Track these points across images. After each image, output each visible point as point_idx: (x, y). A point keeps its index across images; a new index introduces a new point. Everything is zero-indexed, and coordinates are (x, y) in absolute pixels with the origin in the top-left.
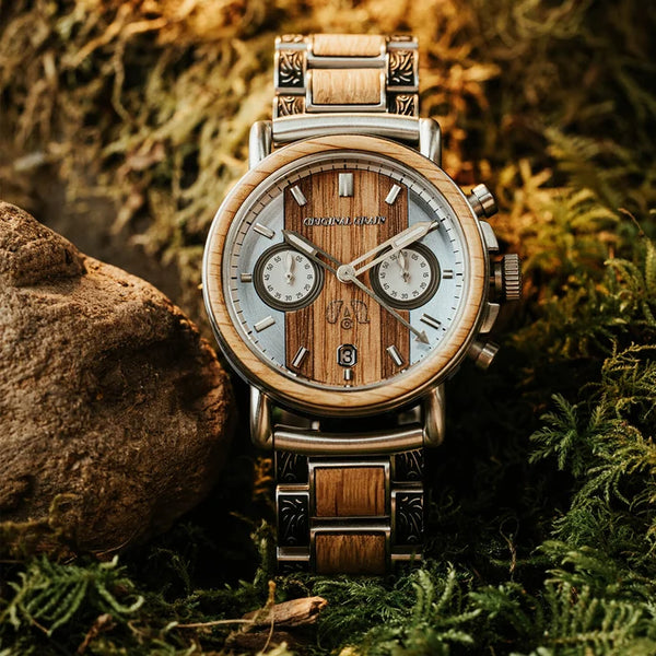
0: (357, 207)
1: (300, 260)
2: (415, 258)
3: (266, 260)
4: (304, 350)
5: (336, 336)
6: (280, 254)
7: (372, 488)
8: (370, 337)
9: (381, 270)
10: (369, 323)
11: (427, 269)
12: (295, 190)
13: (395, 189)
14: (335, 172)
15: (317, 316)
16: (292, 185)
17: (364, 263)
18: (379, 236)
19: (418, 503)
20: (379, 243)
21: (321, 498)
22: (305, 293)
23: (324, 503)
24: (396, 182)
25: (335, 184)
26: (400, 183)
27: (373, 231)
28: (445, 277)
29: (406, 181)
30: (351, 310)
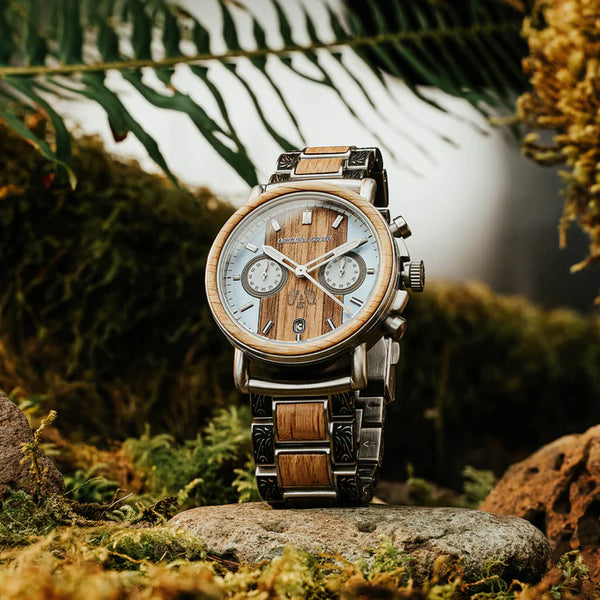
0: (313, 231)
1: (273, 264)
2: (350, 261)
3: (251, 266)
4: (271, 322)
5: (293, 313)
6: (261, 261)
7: (315, 419)
8: (315, 314)
9: (327, 268)
10: (315, 304)
11: (357, 268)
13: (339, 218)
15: (281, 300)
16: (272, 219)
17: (315, 264)
18: (326, 247)
19: (349, 429)
20: (326, 252)
21: (281, 425)
22: (275, 286)
23: (283, 429)
24: (340, 214)
26: (343, 215)
27: (323, 245)
28: (369, 273)
29: (347, 213)
30: (304, 296)
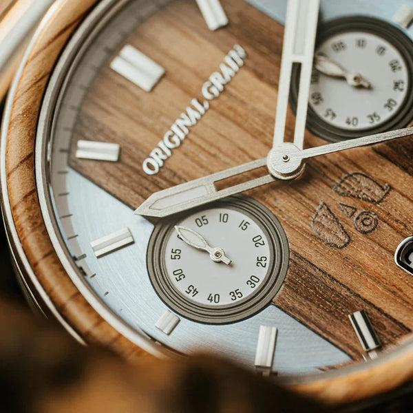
2: (340, 47)
3: (162, 271)
4: (358, 315)
9: (320, 111)
10: (391, 188)
12: (84, 149)
14: (104, 71)
15: (315, 258)
16: (70, 150)
18: (260, 77)
20: (275, 86)
22: (266, 251)
25: (125, 84)
30: (350, 202)
